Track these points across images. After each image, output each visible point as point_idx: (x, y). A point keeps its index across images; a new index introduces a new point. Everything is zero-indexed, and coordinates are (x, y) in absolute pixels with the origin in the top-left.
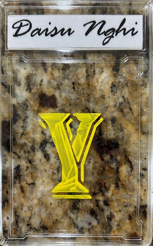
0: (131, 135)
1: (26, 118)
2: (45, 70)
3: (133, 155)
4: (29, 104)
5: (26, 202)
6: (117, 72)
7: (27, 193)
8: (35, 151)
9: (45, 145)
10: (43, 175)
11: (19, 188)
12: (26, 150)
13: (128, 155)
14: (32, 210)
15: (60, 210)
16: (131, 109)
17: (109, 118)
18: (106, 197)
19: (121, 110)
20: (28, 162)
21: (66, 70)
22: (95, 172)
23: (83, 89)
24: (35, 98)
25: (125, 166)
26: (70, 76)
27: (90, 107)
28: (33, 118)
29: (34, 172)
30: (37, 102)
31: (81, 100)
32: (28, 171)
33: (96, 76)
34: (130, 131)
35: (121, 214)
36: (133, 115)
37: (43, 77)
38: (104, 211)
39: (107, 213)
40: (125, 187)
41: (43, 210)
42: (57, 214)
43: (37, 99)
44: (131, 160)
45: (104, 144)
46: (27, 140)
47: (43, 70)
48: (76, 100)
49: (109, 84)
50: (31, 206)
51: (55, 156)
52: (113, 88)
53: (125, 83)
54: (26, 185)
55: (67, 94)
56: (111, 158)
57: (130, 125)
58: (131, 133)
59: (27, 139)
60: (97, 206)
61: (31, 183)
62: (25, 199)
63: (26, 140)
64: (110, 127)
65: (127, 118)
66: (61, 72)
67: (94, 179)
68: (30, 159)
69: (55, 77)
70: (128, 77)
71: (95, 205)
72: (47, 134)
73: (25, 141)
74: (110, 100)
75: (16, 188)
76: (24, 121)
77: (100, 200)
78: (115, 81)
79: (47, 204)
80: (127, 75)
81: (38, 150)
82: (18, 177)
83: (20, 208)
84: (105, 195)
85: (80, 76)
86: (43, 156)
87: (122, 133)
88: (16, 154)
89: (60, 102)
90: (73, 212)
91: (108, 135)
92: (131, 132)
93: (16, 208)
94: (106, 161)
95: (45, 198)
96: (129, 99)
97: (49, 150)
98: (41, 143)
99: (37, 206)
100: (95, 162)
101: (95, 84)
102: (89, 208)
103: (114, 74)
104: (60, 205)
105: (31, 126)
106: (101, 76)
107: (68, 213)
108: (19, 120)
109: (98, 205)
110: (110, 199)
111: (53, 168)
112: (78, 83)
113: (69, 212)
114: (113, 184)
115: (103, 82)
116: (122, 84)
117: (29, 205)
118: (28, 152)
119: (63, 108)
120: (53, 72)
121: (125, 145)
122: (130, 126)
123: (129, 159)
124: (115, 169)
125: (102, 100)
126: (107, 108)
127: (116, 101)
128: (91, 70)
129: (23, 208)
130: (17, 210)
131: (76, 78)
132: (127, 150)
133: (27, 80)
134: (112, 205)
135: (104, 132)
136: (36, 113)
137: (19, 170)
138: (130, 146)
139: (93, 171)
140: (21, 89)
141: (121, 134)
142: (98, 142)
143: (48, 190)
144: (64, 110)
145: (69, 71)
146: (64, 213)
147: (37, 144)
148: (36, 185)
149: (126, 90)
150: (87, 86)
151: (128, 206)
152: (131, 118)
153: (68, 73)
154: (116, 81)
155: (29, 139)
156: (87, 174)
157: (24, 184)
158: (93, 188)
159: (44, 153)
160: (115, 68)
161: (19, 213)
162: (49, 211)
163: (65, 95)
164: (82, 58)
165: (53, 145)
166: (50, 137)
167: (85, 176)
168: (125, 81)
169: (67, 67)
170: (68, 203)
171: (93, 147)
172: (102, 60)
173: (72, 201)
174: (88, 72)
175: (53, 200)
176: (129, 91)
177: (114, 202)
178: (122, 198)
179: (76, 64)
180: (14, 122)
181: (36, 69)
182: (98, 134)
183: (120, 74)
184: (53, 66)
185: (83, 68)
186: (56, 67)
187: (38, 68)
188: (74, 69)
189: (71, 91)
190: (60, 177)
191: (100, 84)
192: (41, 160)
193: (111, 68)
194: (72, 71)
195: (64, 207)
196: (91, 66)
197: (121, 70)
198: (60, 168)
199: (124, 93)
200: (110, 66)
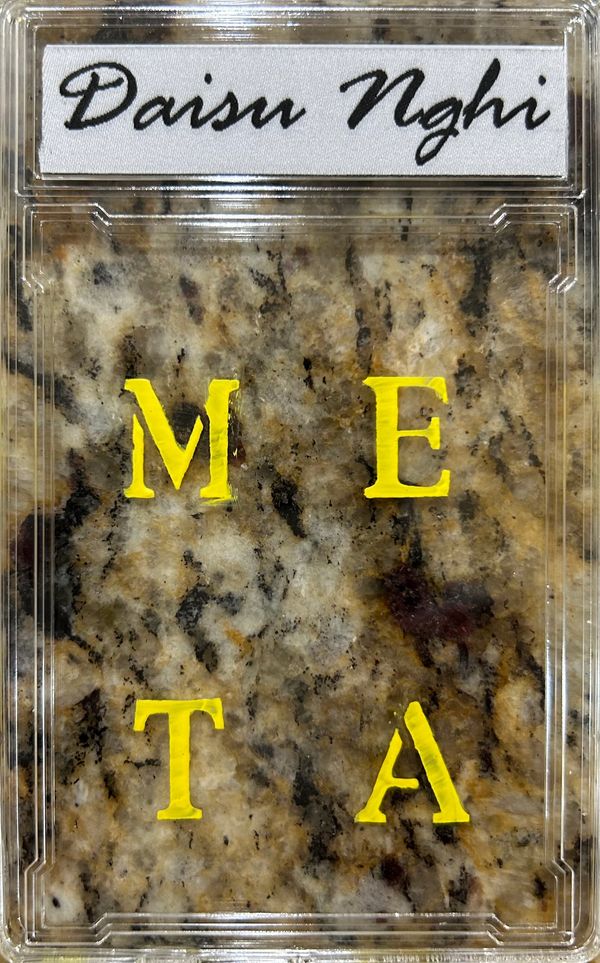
0: (538, 565)
1: (123, 503)
2: (196, 313)
5: (127, 835)
6: (480, 316)
7: (130, 798)
8: (159, 634)
9: (200, 609)
11: (99, 782)
12: (125, 631)
13: (527, 640)
14: (152, 865)
15: (261, 865)
16: (535, 461)
17: (450, 499)
19: (495, 465)
20: (132, 676)
21: (277, 313)
23: (346, 384)
25: (516, 687)
26: (292, 334)
31: (340, 428)
33: (398, 333)
34: (533, 546)
35: (502, 874)
36: (545, 482)
37: (188, 340)
38: (437, 865)
39: (448, 872)
40: (517, 770)
41: (195, 866)
42: (250, 880)
44: (539, 662)
45: (435, 602)
46: (127, 592)
47: (187, 313)
48: (318, 427)
49: (451, 361)
50: (146, 851)
51: (237, 653)
52: (463, 378)
53: (510, 360)
54: (127, 770)
55: (284, 407)
56: (461, 655)
57: (536, 524)
58: (538, 557)
59: (127, 585)
60: (408, 847)
61: (144, 761)
62: (121, 825)
63: (125, 590)
64: (455, 533)
65: (522, 498)
66: (259, 320)
68: (141, 662)
69: (235, 341)
70: (523, 335)
71: (400, 840)
72: (204, 566)
73: (119, 592)
74: (454, 426)
75: (86, 782)
76: (114, 513)
77: (419, 824)
78: (471, 352)
79: (209, 840)
80: (517, 329)
81: (172, 629)
82: (93, 737)
83: (103, 858)
85: (334, 334)
86: (192, 650)
87: (503, 555)
88: (83, 645)
89: (253, 438)
90: (315, 870)
91: (448, 566)
92: (540, 550)
93: (87, 859)
94: (443, 669)
96: (527, 421)
97: (215, 626)
98: (182, 600)
99: (171, 852)
100: (400, 674)
101: (392, 363)
102: (378, 854)
103: (469, 325)
104: (261, 846)
105: (144, 535)
106: (416, 334)
107: (295, 876)
108: (95, 513)
109: (411, 844)
111: (234, 698)
112: (326, 360)
113: (297, 870)
114: (470, 757)
115: (426, 357)
116: (500, 364)
117: (136, 846)
118: (133, 637)
119: (266, 461)
120: (228, 320)
121: (517, 601)
122: (536, 527)
123: (532, 658)
124: (479, 700)
126: (441, 458)
127: (477, 430)
128: (377, 312)
129: (114, 859)
130: (91, 867)
131: (317, 342)
132: (526, 624)
133: (123, 354)
134: (468, 841)
135: (430, 553)
136: (161, 483)
137: (96, 710)
138: (536, 606)
139: (390, 708)
140: (101, 390)
141: (498, 561)
142: (408, 593)
143: (215, 785)
144: (272, 467)
145: (289, 313)
146: (277, 876)
147: (168, 604)
148: (168, 767)
149: (514, 385)
150: (362, 373)
151: (533, 841)
152: (536, 496)
153: (285, 323)
154: (477, 350)
155: (133, 586)
156: (368, 722)
157: (116, 762)
159: (194, 640)
160: (469, 302)
161: (98, 880)
162: (220, 869)
163: (275, 411)
164: (338, 262)
165: (230, 607)
166: (219, 577)
167: (358, 729)
168: (510, 350)
169: (280, 301)
170: (292, 836)
171: (388, 614)
172: (418, 271)
173: (308, 828)
174: (364, 318)
175: (233, 825)
176: (528, 391)
177: (476, 830)
178: (508, 812)
179: (315, 289)
180: (75, 519)
181: (160, 310)
182: (408, 560)
183: (490, 322)
184: (224, 299)
185: (345, 303)
186: (237, 301)
187: (169, 306)
188: (309, 308)
189: (297, 394)
190: (260, 736)
191: (411, 363)
192: (182, 667)
193: (453, 302)
194: (303, 314)
195: (277, 851)
196: (377, 293)
197: (494, 308)
198: (260, 699)
199: (509, 397)
200: (449, 295)
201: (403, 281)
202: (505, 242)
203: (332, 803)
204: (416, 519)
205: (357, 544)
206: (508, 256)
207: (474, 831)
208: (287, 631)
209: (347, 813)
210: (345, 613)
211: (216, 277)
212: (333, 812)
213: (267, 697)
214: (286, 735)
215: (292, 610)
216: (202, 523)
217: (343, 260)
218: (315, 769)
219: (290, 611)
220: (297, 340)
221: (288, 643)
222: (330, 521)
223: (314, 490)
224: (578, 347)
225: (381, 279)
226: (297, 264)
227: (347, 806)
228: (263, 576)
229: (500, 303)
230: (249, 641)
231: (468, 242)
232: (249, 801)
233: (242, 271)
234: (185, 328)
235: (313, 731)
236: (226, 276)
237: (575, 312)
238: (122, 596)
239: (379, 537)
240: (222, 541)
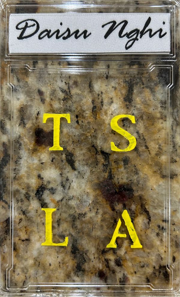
0: (148, 179)
1: (19, 159)
2: (43, 101)
3: (151, 203)
4: (22, 142)
5: (19, 262)
6: (130, 102)
7: (21, 251)
8: (30, 200)
9: (43, 192)
10: (40, 229)
12: (19, 199)
13: (144, 203)
14: (27, 272)
15: (61, 272)
16: (147, 147)
17: (120, 159)
18: (118, 256)
20: (22, 213)
21: (68, 101)
22: (104, 225)
23: (89, 123)
24: (30, 135)
25: (141, 218)
26: (72, 107)
27: (98, 144)
28: (27, 159)
29: (28, 225)
30: (33, 139)
31: (87, 136)
32: (22, 224)
33: (105, 107)
34: (146, 173)
35: (136, 276)
36: (150, 154)
37: (40, 109)
38: (116, 273)
39: (119, 275)
41: (40, 272)
42: (57, 277)
43: (32, 135)
44: (148, 210)
45: (116, 190)
46: (20, 187)
47: (40, 100)
48: (80, 136)
50: (25, 267)
51: (54, 206)
52: (125, 121)
53: (139, 116)
54: (20, 242)
55: (69, 129)
56: (124, 207)
57: (147, 167)
58: (148, 177)
59: (20, 185)
60: (107, 267)
61: (25, 239)
62: (17, 259)
63: (19, 186)
64: (122, 169)
65: (143, 158)
66: (62, 103)
67: (103, 233)
68: (24, 209)
69: (55, 109)
70: (143, 108)
71: (104, 265)
72: (44, 179)
75: (7, 245)
76: (16, 162)
77: (110, 260)
79: (45, 264)
80: (141, 107)
81: (34, 198)
82: (9, 232)
84: (116, 253)
85: (85, 108)
86: (40, 205)
87: (137, 176)
88: (6, 203)
90: (78, 274)
91: (120, 179)
92: (148, 175)
94: (118, 212)
95: (42, 257)
96: (144, 135)
97: (47, 198)
98: (37, 189)
99: (34, 268)
100: (105, 213)
101: (103, 117)
102: (97, 269)
103: (126, 105)
104: (61, 266)
105: (25, 169)
106: (111, 108)
107: (72, 276)
109: (108, 266)
110: (123, 258)
111: (53, 220)
112: (83, 115)
113: (72, 274)
114: (126, 239)
115: (113, 115)
116: (136, 117)
117: (22, 266)
118: (22, 201)
119: (64, 146)
120: (53, 103)
121: (141, 190)
122: (147, 168)
123: (146, 208)
125: (112, 136)
128: (99, 101)
129: (15, 270)
131: (80, 110)
132: (144, 198)
133: (20, 113)
134: (126, 266)
135: (114, 175)
136: (31, 153)
138: (147, 192)
139: (101, 224)
140: (13, 124)
141: (135, 178)
142: (107, 188)
143: (47, 247)
144: (66, 148)
145: (71, 101)
146: (66, 276)
147: (33, 191)
148: (32, 241)
149: (141, 124)
150: (94, 119)
151: (146, 266)
152: (147, 158)
153: (70, 104)
154: (129, 113)
155: (22, 185)
156: (94, 228)
157: (16, 240)
158: (102, 245)
159: (41, 202)
160: (127, 98)
162: (48, 273)
163: (67, 131)
164: (87, 86)
165: (52, 192)
166: (49, 182)
167: (91, 230)
168: (139, 113)
169: (69, 97)
170: (71, 263)
171: (101, 194)
172: (111, 89)
173: (76, 261)
174: (95, 103)
175: (52, 260)
176: (145, 126)
177: (128, 262)
178: (138, 256)
179: (79, 94)
180: (4, 164)
181: (32, 99)
182: (107, 177)
183: (133, 105)
184: (52, 96)
185: (89, 98)
186: (55, 97)
187: (34, 99)
188: (78, 100)
189: (74, 126)
190: (61, 232)
191: (109, 117)
192: (37, 210)
193: (122, 98)
194: (76, 101)
195: (66, 268)
196: (99, 95)
197: (134, 100)
198: (61, 221)
199: (139, 128)
200: (121, 96)
201: (106, 92)
202: (138, 80)
203: (83, 253)
204: (110, 165)
205: (92, 172)
206: (139, 84)
207: (127, 262)
208: (70, 199)
209: (88, 257)
210: (88, 194)
211: (49, 90)
212: (83, 256)
213: (63, 220)
214: (69, 232)
215: (72, 193)
216: (44, 165)
217: (88, 85)
218: (78, 243)
219: (71, 193)
220: (74, 109)
221: (70, 203)
222: (83, 165)
223: (79, 156)
224: (160, 112)
225: (100, 91)
226: (74, 86)
227: (88, 254)
228: (62, 182)
229: (136, 98)
230: (58, 202)
231: (127, 80)
232: (57, 252)
233: (57, 88)
234: (39, 105)
235: (77, 231)
236: (52, 89)
237: (159, 102)
238: (18, 188)
239: (99, 170)
240: (50, 171)
